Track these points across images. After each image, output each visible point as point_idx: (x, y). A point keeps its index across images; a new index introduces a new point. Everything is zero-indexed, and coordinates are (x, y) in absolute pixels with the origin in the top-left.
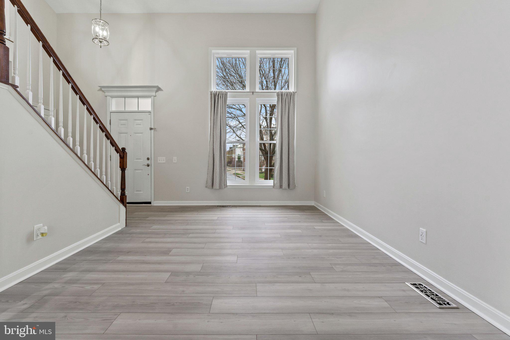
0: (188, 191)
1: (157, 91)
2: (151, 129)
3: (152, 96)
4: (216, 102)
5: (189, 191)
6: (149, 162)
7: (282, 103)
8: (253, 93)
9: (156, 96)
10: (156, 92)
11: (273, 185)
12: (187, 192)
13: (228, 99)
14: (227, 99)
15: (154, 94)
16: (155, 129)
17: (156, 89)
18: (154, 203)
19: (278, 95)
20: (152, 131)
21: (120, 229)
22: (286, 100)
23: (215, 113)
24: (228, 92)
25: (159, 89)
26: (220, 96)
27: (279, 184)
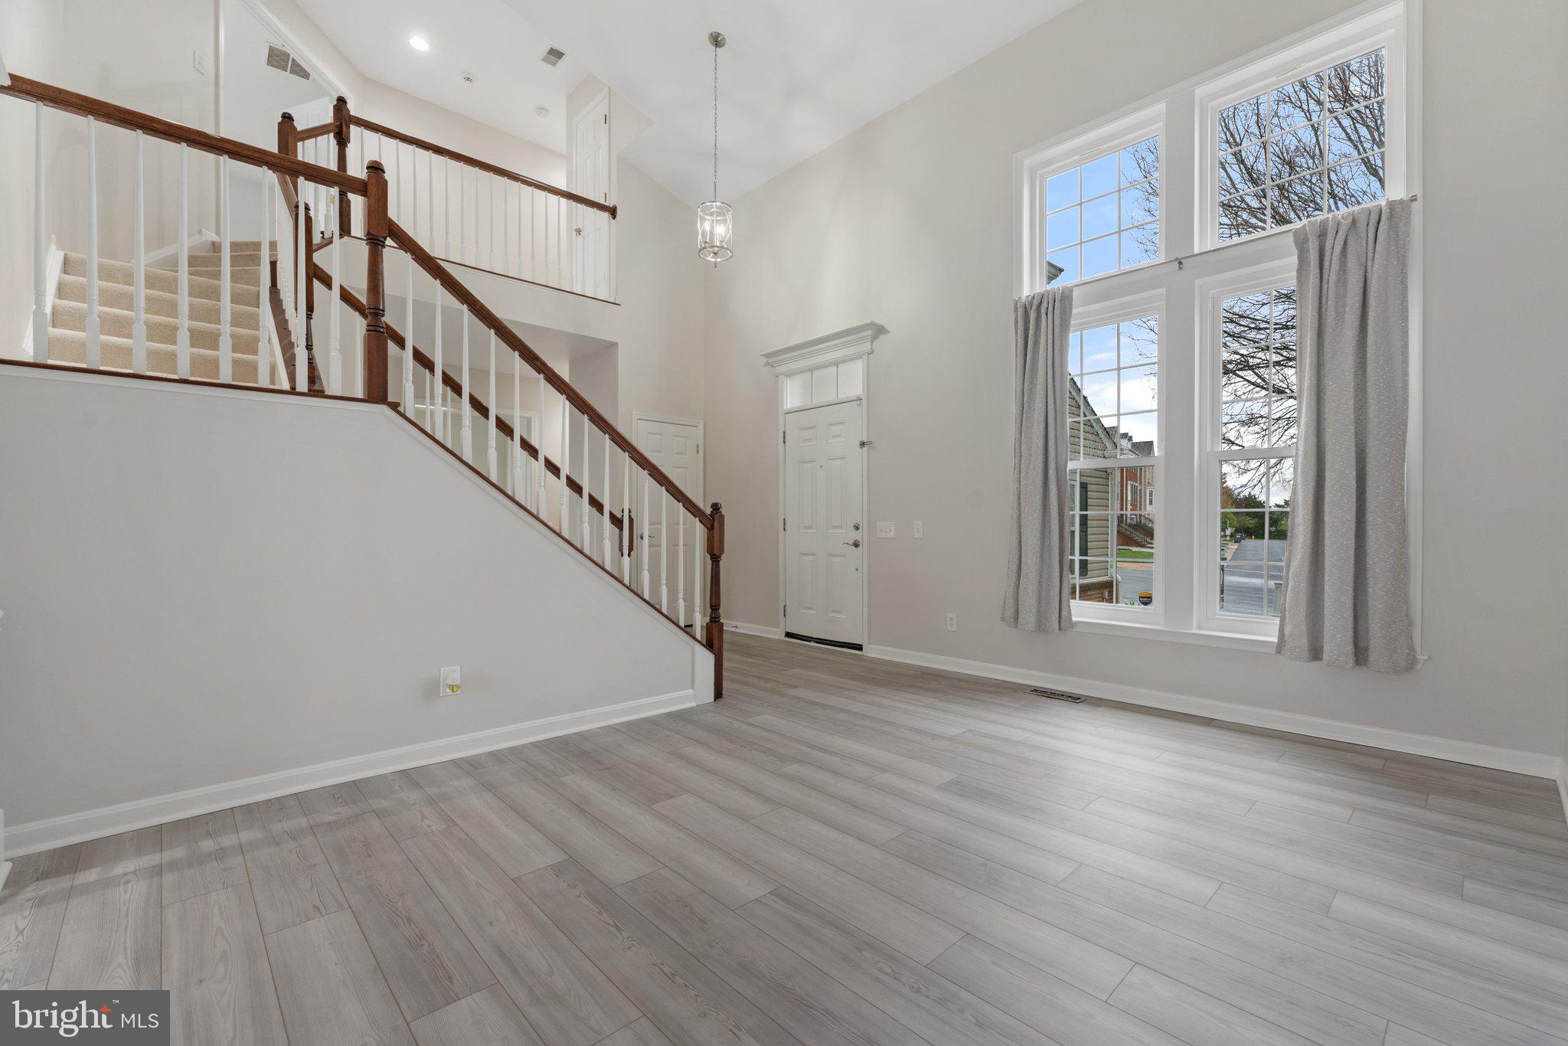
0: (951, 625)
1: (874, 338)
2: (863, 444)
3: (864, 354)
4: (1031, 332)
5: (954, 628)
6: (856, 536)
7: (1325, 271)
8: (1180, 263)
9: (872, 352)
10: (872, 342)
11: (1275, 640)
12: (949, 628)
13: (1074, 311)
14: (1071, 312)
15: (867, 346)
16: (870, 443)
17: (869, 333)
18: (871, 651)
19: (1301, 242)
20: (866, 448)
21: (694, 704)
22: (1351, 249)
23: (1027, 371)
24: (1075, 286)
25: (879, 330)
26: (1044, 305)
27: (1303, 642)
